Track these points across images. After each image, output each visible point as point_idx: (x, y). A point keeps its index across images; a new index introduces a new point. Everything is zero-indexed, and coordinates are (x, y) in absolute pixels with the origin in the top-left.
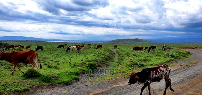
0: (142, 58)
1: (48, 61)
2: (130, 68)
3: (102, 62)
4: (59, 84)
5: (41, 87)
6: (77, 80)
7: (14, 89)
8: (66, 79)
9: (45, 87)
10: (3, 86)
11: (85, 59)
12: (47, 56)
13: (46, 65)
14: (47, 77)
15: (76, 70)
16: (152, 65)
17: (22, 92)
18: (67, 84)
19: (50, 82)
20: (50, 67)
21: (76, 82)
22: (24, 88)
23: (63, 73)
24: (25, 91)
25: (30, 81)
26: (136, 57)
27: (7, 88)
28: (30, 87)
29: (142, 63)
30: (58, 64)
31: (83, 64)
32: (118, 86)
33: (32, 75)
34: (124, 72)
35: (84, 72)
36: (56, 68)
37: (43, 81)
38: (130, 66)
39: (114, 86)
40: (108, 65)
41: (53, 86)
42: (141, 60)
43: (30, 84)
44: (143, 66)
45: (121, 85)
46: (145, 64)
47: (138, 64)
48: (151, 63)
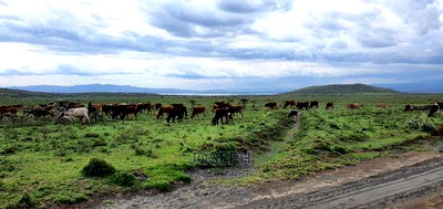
0: (347, 133)
2: (308, 157)
3: (253, 141)
4: (148, 188)
5: (109, 195)
6: (187, 181)
7: (59, 196)
8: (163, 180)
9: (119, 195)
10: (41, 189)
11: (215, 136)
13: (134, 148)
14: (124, 175)
15: (189, 159)
16: (366, 150)
17: (73, 203)
18: (164, 189)
19: (129, 184)
20: (139, 153)
21: (184, 185)
22: (78, 195)
23: (158, 167)
24: (80, 200)
25: (89, 182)
26: (335, 131)
27: (47, 194)
28: (89, 195)
29: (341, 145)
30: (158, 147)
32: (269, 197)
33: (97, 170)
34: (291, 167)
35: (204, 166)
36: (150, 154)
37: (116, 182)
38: (309, 152)
39: (259, 197)
40: (264, 150)
41: (135, 192)
42: (342, 139)
43: (90, 188)
44: (342, 151)
45: (276, 195)
46: (349, 147)
47: (332, 148)
48: (365, 145)
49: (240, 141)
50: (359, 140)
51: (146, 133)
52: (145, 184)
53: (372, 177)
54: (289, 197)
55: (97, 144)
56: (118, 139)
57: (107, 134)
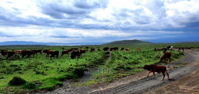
0: (131, 61)
2: (115, 72)
3: (91, 66)
4: (42, 90)
5: (24, 93)
6: (61, 85)
8: (49, 85)
9: (28, 93)
11: (74, 64)
13: (35, 71)
14: (31, 84)
15: (62, 75)
16: (139, 68)
18: (50, 90)
19: (33, 88)
20: (38, 73)
21: (59, 87)
23: (47, 79)
25: (13, 88)
26: (126, 60)
29: (129, 66)
30: (47, 70)
32: (98, 90)
33: (17, 82)
34: (108, 76)
35: (69, 78)
36: (43, 73)
37: (26, 87)
38: (115, 69)
39: (94, 91)
41: (35, 92)
42: (129, 63)
43: (13, 91)
44: (129, 69)
45: (101, 89)
46: (132, 67)
47: (125, 67)
48: (139, 66)
49: (85, 65)
50: (136, 63)
51: (41, 64)
52: (41, 88)
53: (142, 79)
54: (107, 90)
55: (17, 70)
56: (27, 67)
57: (21, 65)
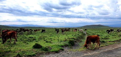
1: (46, 38)
3: (78, 39)
4: (52, 52)
5: (42, 53)
6: (63, 50)
7: (28, 54)
8: (56, 49)
9: (44, 54)
10: (22, 52)
11: (67, 38)
12: (45, 36)
13: (45, 40)
14: (45, 48)
16: (110, 41)
17: (32, 56)
18: (57, 52)
19: (47, 50)
20: (47, 42)
22: (33, 54)
23: (54, 45)
24: (34, 55)
25: (36, 50)
27: (24, 53)
28: (36, 54)
30: (51, 40)
31: (66, 40)
32: (88, 54)
33: (37, 46)
35: (66, 46)
36: (50, 42)
37: (43, 50)
39: (85, 55)
40: (81, 41)
41: (49, 53)
42: (102, 39)
43: (36, 52)
44: (104, 42)
45: (90, 54)
46: (105, 41)
47: (101, 41)
49: (74, 39)
50: (107, 39)
51: (46, 37)
52: (52, 50)
53: (115, 49)
54: (94, 54)
55: (34, 40)
56: (39, 38)
57: (35, 37)
